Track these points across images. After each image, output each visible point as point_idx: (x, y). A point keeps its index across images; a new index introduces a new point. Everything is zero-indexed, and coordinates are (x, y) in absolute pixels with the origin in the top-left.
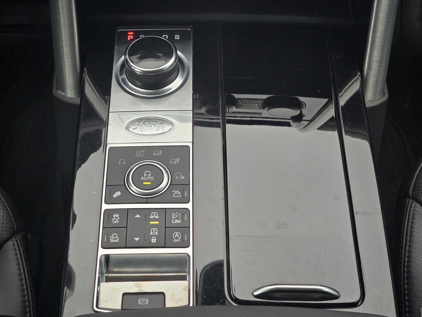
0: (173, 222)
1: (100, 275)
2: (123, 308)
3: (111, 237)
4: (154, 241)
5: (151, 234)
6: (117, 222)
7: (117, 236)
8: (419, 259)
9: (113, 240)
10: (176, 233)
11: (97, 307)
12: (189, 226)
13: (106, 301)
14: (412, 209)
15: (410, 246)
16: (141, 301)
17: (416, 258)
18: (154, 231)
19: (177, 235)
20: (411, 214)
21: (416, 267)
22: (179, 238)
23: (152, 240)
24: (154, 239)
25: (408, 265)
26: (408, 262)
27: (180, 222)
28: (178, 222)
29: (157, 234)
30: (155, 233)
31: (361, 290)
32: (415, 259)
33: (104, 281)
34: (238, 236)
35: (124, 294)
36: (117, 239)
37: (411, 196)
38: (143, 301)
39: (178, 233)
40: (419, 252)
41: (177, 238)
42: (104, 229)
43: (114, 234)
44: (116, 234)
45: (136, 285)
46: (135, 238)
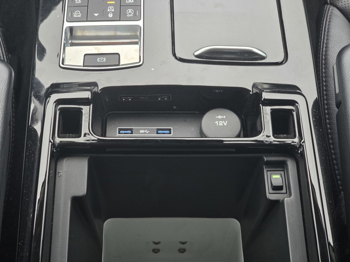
0: (127, 2)
1: (65, 42)
2: (84, 65)
3: (74, 13)
4: (111, 16)
5: (109, 10)
6: (79, 3)
7: (79, 12)
8: (335, 48)
9: (76, 16)
10: (129, 10)
11: (63, 64)
12: (140, 5)
13: (70, 60)
14: (330, 12)
15: (327, 39)
16: (100, 60)
17: (332, 47)
18: (111, 8)
19: (130, 11)
20: (329, 15)
21: (332, 54)
22: (132, 14)
23: (109, 15)
24: (110, 15)
25: (325, 53)
26: (326, 51)
27: (133, 2)
28: (131, 2)
29: (113, 10)
30: (112, 10)
31: (285, 54)
32: (331, 49)
33: (69, 46)
34: (181, 12)
35: (85, 55)
36: (80, 15)
37: (329, 3)
38: (101, 60)
39: (131, 10)
40: (335, 43)
41: (130, 14)
42: (68, 7)
43: (77, 11)
44: (78, 11)
45: (95, 48)
46: (94, 14)
